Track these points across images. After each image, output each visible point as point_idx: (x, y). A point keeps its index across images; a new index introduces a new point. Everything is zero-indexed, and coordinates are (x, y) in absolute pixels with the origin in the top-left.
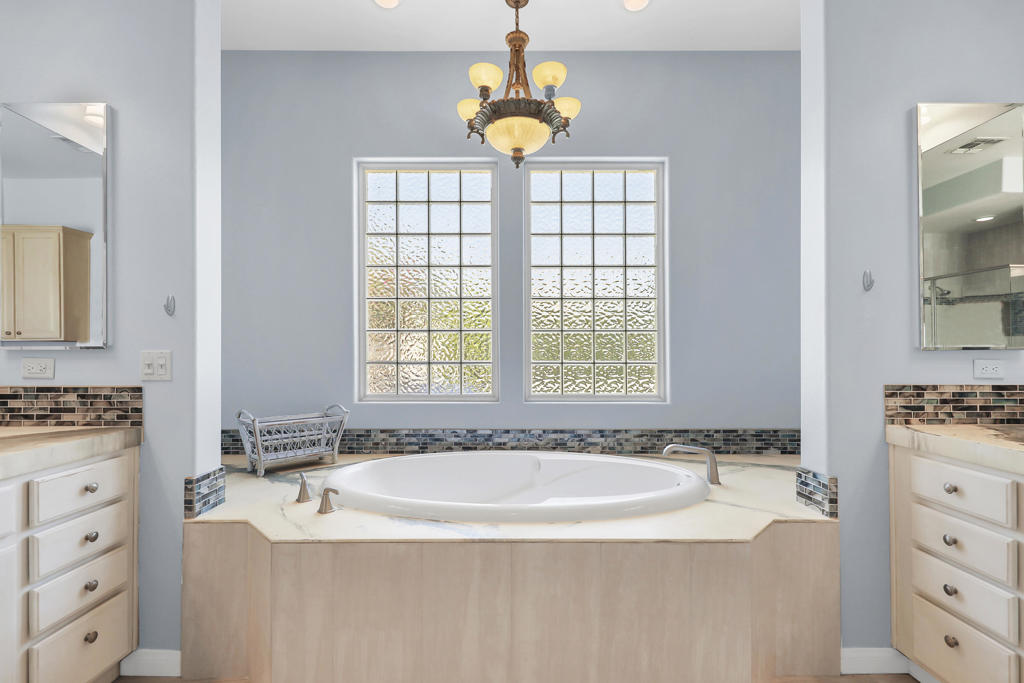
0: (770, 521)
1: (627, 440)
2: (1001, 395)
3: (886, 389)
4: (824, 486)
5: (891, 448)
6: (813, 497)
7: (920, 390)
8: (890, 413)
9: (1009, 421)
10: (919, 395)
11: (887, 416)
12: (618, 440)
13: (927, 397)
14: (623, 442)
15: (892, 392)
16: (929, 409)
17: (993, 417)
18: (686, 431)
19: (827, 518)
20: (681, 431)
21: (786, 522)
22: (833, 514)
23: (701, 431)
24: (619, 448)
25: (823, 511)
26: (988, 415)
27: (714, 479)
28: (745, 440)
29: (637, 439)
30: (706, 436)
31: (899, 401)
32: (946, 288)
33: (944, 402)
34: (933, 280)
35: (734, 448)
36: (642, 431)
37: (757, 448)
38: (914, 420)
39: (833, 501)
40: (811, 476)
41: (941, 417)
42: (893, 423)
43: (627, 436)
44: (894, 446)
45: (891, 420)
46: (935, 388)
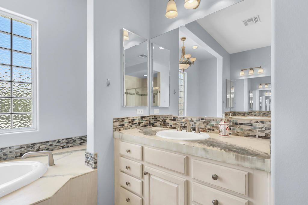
0: (69, 179)
1: (11, 152)
2: (142, 119)
3: (114, 120)
4: (93, 158)
5: (115, 139)
6: (90, 162)
7: (123, 119)
8: (115, 128)
9: (144, 126)
10: (123, 121)
11: (114, 129)
12: (4, 153)
13: (125, 121)
14: (8, 153)
15: (116, 121)
16: (126, 125)
17: (141, 125)
18: (48, 142)
19: (93, 170)
20: (44, 142)
21: (76, 177)
22: (96, 168)
23: (55, 141)
24: (5, 157)
25: (92, 167)
26: (140, 125)
27: (52, 163)
28: (75, 141)
29: (18, 150)
30: (58, 142)
31: (117, 123)
32: (138, 91)
33: (130, 122)
34: (136, 89)
35: (70, 145)
36: (21, 146)
37: (80, 143)
38: (122, 129)
39: (96, 163)
40: (89, 155)
41: (129, 127)
42: (116, 131)
43: (11, 150)
44: (116, 138)
45: (115, 130)
46: (127, 118)
